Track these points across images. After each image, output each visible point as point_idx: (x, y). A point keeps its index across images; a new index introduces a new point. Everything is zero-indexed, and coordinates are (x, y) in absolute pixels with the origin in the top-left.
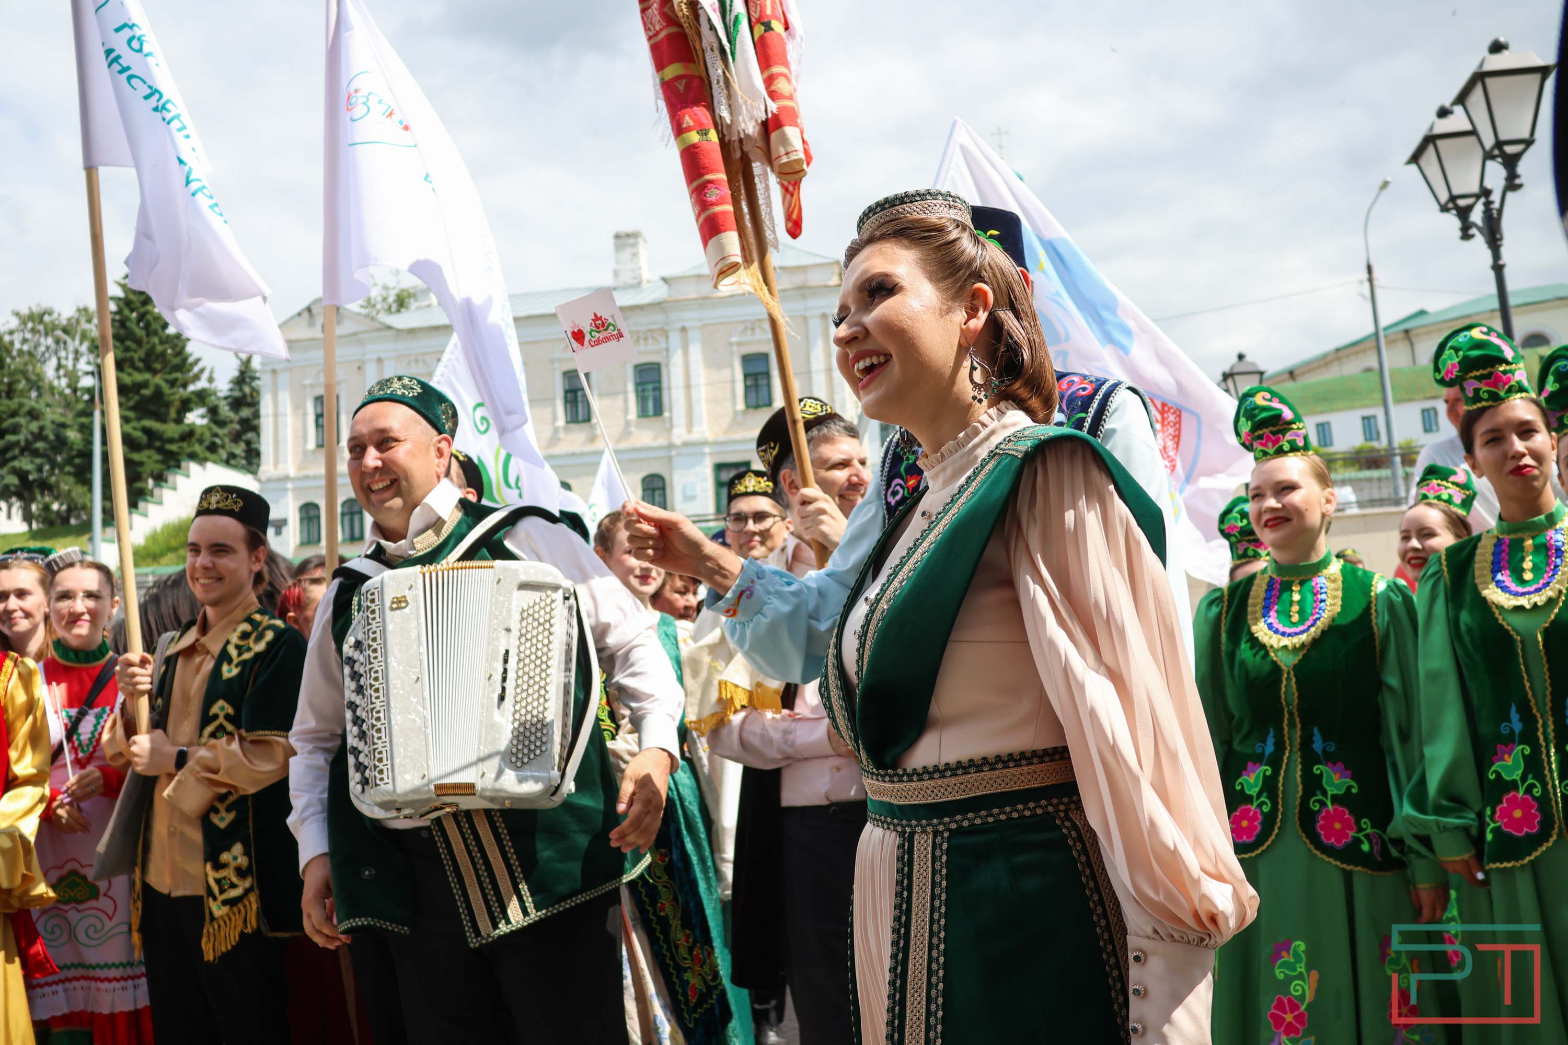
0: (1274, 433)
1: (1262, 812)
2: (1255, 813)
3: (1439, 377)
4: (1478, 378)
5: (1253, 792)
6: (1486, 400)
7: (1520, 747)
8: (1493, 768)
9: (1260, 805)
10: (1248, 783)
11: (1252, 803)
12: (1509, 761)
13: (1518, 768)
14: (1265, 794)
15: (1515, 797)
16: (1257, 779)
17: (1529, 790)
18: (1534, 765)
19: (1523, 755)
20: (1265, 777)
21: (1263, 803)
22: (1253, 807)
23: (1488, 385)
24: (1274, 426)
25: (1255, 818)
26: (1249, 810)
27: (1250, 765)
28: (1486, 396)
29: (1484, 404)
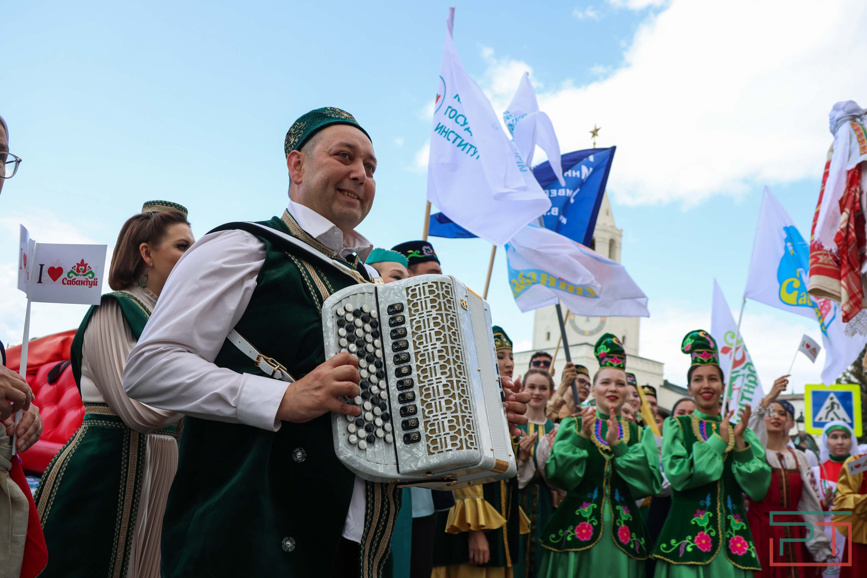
0: (619, 358)
1: (593, 526)
2: (589, 526)
3: (683, 349)
4: (698, 353)
5: (587, 516)
6: (699, 363)
7: (708, 513)
8: (694, 519)
9: (591, 522)
10: (584, 512)
11: (586, 521)
12: (702, 518)
13: (705, 522)
14: (594, 517)
15: (703, 534)
16: (589, 510)
17: (709, 532)
18: (713, 522)
19: (709, 517)
20: (593, 509)
21: (593, 521)
22: (588, 523)
23: (701, 356)
24: (620, 354)
25: (589, 528)
26: (585, 525)
27: (584, 503)
28: (699, 361)
29: (698, 364)
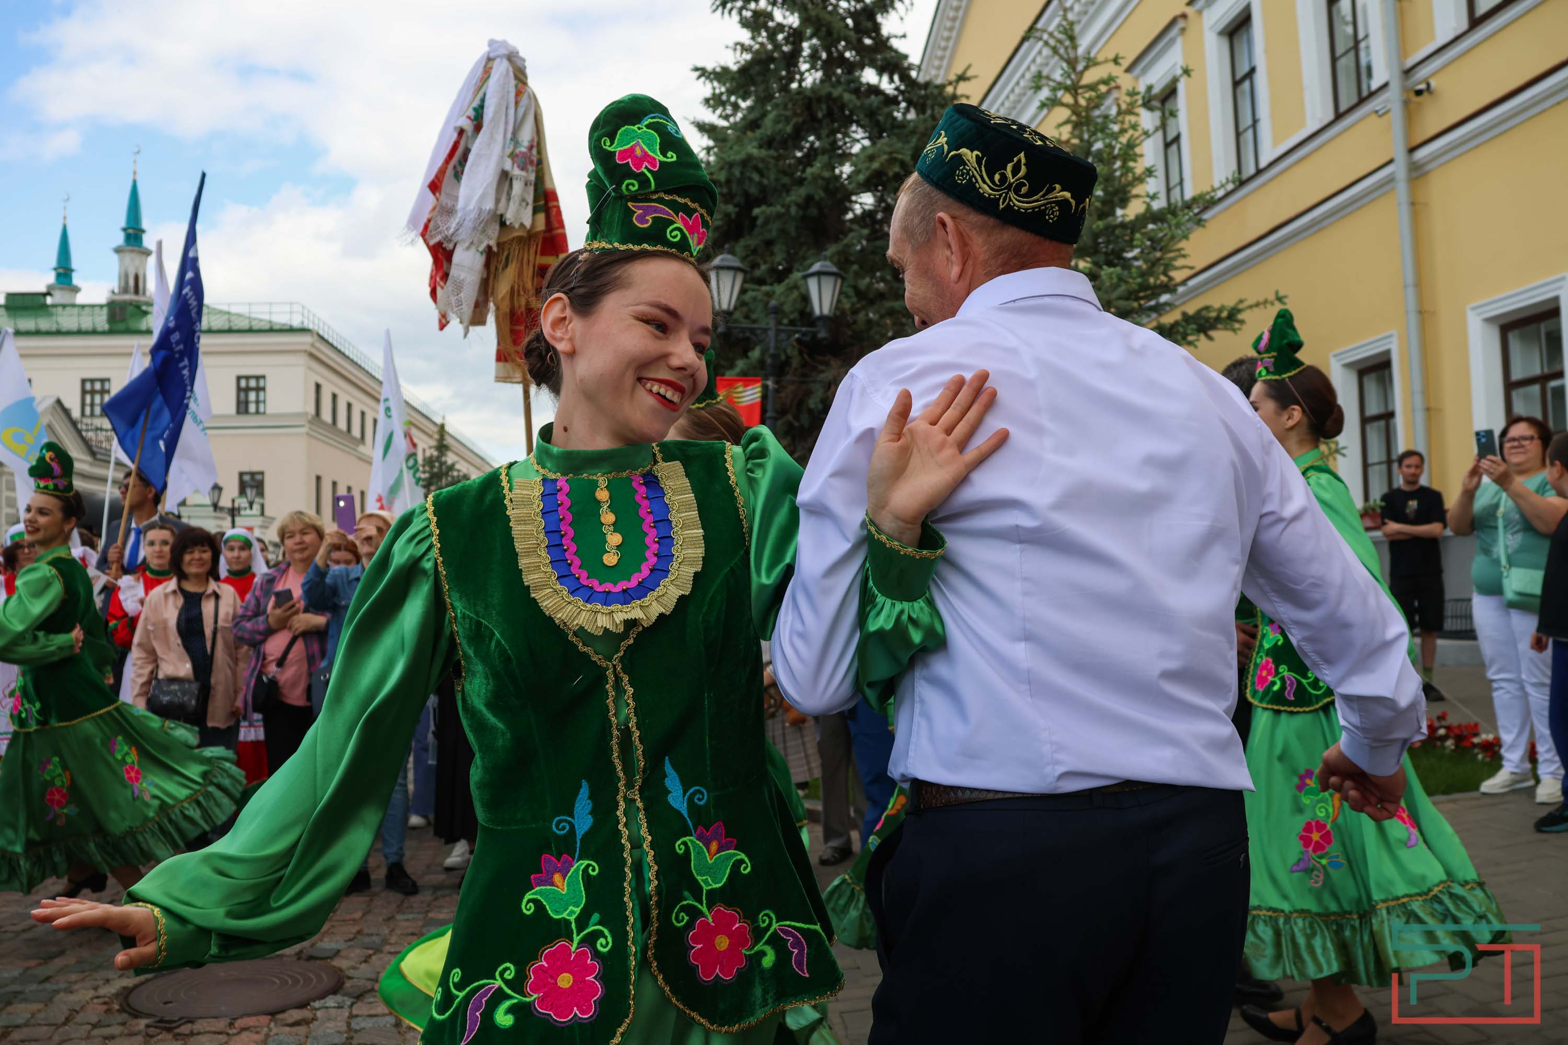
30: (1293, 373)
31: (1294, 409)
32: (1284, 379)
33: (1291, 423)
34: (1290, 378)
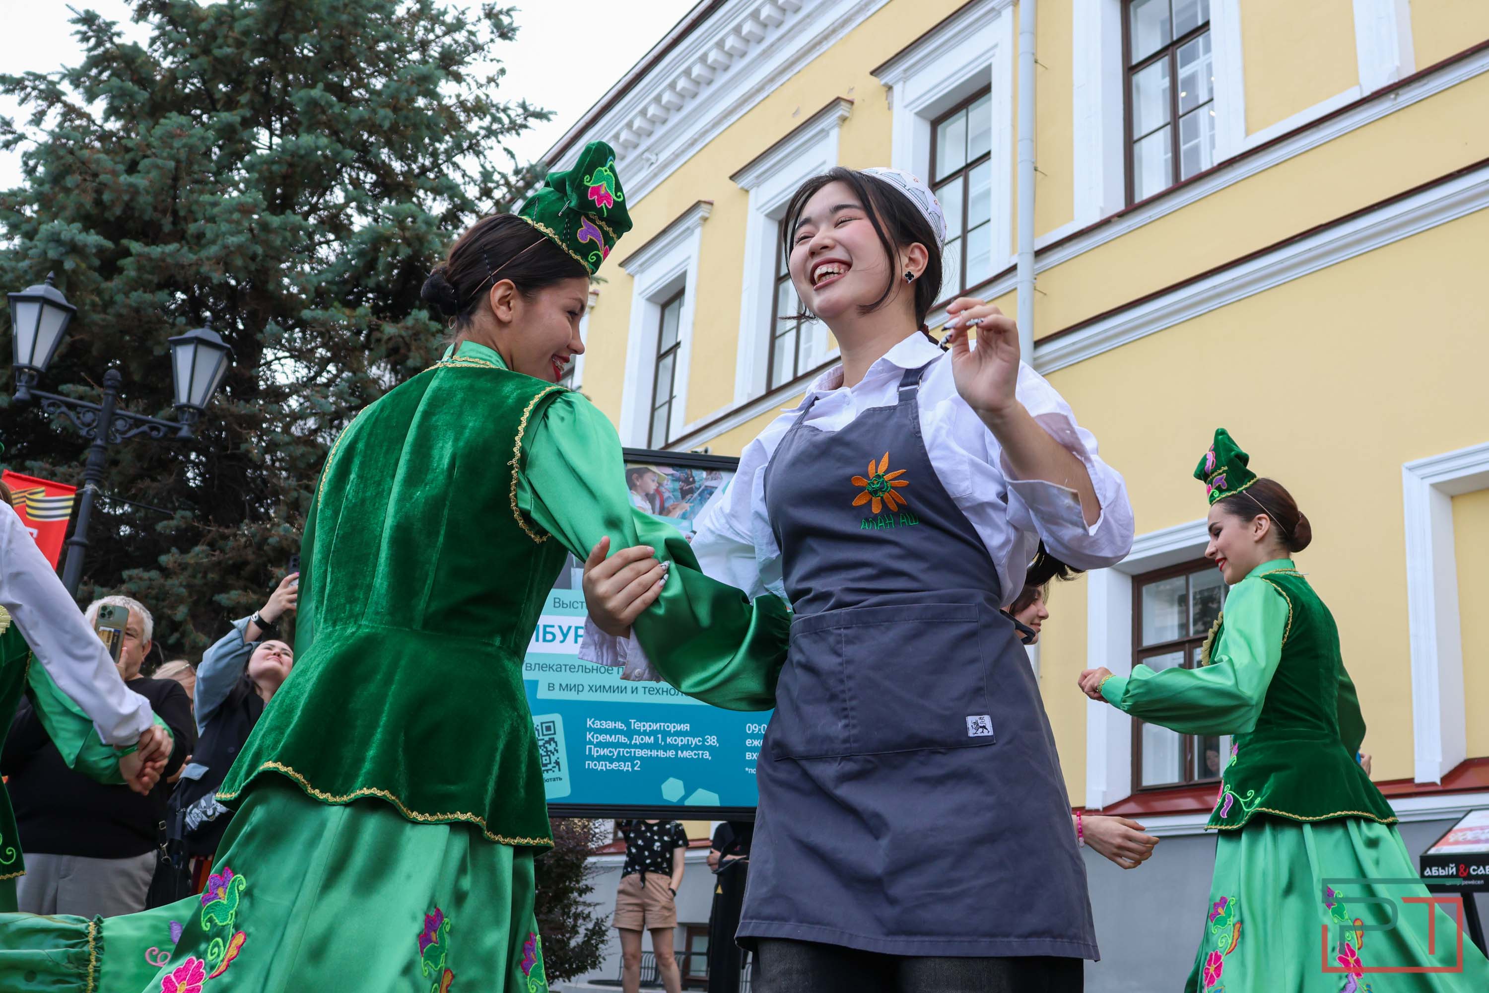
30: (1249, 484)
31: (1260, 519)
32: (1241, 492)
33: (1261, 533)
34: (1246, 489)
